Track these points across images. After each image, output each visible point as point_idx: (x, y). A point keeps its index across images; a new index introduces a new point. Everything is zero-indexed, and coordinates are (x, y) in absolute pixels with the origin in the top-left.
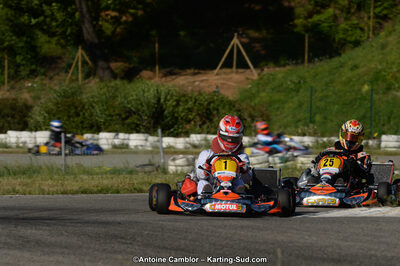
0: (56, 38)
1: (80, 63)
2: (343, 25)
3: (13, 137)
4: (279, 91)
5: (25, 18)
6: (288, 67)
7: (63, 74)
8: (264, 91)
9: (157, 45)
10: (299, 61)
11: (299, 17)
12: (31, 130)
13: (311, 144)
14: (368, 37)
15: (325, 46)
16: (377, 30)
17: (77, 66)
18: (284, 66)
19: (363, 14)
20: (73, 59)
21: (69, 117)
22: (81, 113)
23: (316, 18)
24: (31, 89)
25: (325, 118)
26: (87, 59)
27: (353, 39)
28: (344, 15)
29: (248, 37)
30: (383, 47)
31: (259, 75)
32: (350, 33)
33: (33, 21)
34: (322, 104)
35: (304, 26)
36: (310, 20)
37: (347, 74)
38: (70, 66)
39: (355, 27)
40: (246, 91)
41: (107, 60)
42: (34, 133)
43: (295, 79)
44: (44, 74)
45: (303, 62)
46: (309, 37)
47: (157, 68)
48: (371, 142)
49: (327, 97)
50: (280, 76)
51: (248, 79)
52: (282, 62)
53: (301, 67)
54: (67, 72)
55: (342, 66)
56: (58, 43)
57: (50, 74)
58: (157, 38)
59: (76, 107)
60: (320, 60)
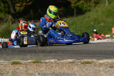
0: (2, 13)
1: (10, 20)
2: (85, 6)
6: (70, 18)
7: (5, 23)
9: (32, 14)
11: (73, 4)
14: (93, 9)
15: (80, 12)
16: (95, 7)
17: (9, 21)
19: (91, 2)
20: (8, 18)
21: (7, 34)
23: (77, 4)
25: (81, 32)
26: (12, 18)
27: (88, 9)
28: (85, 3)
30: (97, 11)
35: (74, 6)
37: (87, 19)
38: (7, 20)
39: (89, 6)
41: (18, 18)
43: (72, 21)
45: (74, 16)
46: (76, 10)
52: (68, 17)
53: (74, 18)
54: (7, 22)
55: (85, 17)
56: (4, 14)
57: (2, 23)
58: (32, 12)
59: (8, 31)
60: (79, 16)
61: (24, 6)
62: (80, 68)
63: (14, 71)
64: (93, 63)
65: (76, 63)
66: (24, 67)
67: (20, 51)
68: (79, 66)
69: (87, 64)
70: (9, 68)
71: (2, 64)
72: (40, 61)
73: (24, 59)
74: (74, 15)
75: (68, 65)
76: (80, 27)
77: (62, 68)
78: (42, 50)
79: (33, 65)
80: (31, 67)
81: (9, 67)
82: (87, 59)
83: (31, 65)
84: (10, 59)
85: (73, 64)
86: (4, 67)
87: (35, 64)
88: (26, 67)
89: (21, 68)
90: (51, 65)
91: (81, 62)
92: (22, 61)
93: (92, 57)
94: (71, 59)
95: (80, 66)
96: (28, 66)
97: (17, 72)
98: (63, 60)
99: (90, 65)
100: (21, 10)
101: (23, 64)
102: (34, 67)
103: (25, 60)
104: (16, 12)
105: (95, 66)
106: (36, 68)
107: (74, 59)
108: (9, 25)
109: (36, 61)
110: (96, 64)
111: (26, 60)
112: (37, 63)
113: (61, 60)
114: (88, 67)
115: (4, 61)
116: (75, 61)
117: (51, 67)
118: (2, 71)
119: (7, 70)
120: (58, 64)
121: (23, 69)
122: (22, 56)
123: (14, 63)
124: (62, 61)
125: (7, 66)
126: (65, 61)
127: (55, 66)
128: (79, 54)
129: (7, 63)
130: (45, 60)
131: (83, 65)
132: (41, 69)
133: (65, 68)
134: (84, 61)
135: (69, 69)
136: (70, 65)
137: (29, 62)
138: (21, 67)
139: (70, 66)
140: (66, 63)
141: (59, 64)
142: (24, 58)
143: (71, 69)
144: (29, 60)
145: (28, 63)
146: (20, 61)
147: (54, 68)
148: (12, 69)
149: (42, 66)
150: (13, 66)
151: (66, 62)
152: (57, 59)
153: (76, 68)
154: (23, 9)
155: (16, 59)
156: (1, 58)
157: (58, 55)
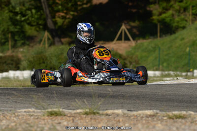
0: (34, 28)
2: (177, 19)
3: (12, 74)
4: (145, 52)
5: (18, 17)
6: (150, 40)
7: (38, 45)
8: (138, 51)
11: (155, 15)
12: (21, 70)
13: (159, 75)
14: (189, 24)
15: (168, 29)
16: (193, 21)
17: (45, 41)
18: (147, 39)
19: (187, 13)
20: (43, 37)
22: (46, 62)
23: (163, 16)
24: (22, 52)
25: (168, 64)
26: (50, 37)
27: (182, 25)
28: (177, 14)
29: (130, 25)
31: (135, 44)
32: (180, 23)
33: (23, 19)
34: (166, 57)
35: (158, 20)
36: (160, 17)
37: (179, 42)
38: (41, 40)
39: (183, 20)
40: (129, 52)
41: (60, 37)
43: (153, 45)
44: (28, 45)
45: (157, 37)
46: (160, 25)
48: (189, 74)
49: (169, 54)
50: (146, 44)
51: (130, 46)
54: (40, 43)
55: (176, 38)
57: (32, 45)
59: (43, 59)
60: (166, 36)
61: (71, 17)
62: (167, 125)
63: (52, 127)
64: (190, 118)
65: (159, 116)
66: (70, 121)
67: (62, 94)
68: (164, 123)
69: (178, 119)
70: (43, 122)
71: (32, 114)
73: (69, 108)
74: (157, 34)
75: (146, 120)
76: (166, 55)
78: (101, 93)
79: (85, 117)
80: (82, 121)
82: (178, 110)
83: (81, 119)
85: (155, 119)
86: (36, 121)
87: (89, 116)
88: (73, 120)
89: (65, 123)
90: (117, 119)
91: (169, 115)
92: (66, 111)
93: (187, 107)
94: (151, 109)
95: (166, 122)
96: (77, 119)
98: (137, 111)
99: (183, 121)
100: (65, 23)
101: (69, 115)
102: (86, 122)
103: (71, 109)
104: (57, 27)
105: (192, 123)
106: (90, 123)
107: (156, 109)
108: (45, 47)
109: (91, 112)
110: (195, 120)
111: (74, 110)
112: (92, 115)
113: (134, 111)
114: (180, 124)
115: (36, 110)
116: (157, 113)
117: (117, 123)
118: (31, 126)
119: (41, 126)
120: (128, 118)
121: (68, 125)
122: (66, 102)
123: (51, 114)
124: (135, 113)
125: (40, 119)
126: (140, 112)
127: (122, 120)
128: (165, 101)
129: (40, 113)
130: (107, 110)
131: (171, 120)
133: (140, 125)
134: (173, 114)
135: (148, 127)
136: (148, 120)
137: (77, 113)
138: (64, 121)
139: (150, 121)
140: (142, 117)
141: (130, 117)
142: (69, 105)
143: (151, 127)
144: (78, 109)
145: (76, 115)
146: (63, 111)
147: (121, 124)
148: (49, 124)
149: (101, 120)
150: (51, 119)
151: (142, 115)
152: (126, 109)
153: (159, 126)
154: (69, 22)
156: (30, 103)
157: (128, 102)
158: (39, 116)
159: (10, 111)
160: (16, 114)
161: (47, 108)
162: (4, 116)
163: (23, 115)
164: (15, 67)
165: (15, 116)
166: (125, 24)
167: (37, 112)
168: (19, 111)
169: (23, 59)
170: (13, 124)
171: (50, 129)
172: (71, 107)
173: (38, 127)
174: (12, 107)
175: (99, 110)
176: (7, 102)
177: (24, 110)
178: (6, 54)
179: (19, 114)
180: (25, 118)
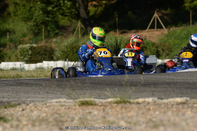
0: (67, 18)
1: (79, 29)
4: (178, 39)
6: (182, 27)
7: (71, 35)
8: (171, 39)
9: (117, 19)
10: (188, 24)
11: (187, 3)
12: (55, 61)
18: (181, 26)
20: (76, 26)
21: (73, 53)
23: (196, 2)
24: (56, 42)
26: (83, 26)
29: (162, 13)
31: (168, 31)
33: (55, 9)
35: (190, 7)
36: (192, 4)
38: (74, 30)
40: (162, 39)
42: (56, 62)
43: (185, 32)
44: (62, 35)
46: (192, 12)
47: (117, 30)
50: (178, 31)
51: (162, 34)
52: (179, 25)
53: (188, 27)
54: (73, 33)
56: (68, 19)
57: (65, 35)
58: (117, 15)
61: (103, 6)
63: (82, 117)
65: (189, 103)
66: (100, 110)
67: (94, 83)
68: (195, 110)
70: (74, 112)
71: (63, 104)
72: (129, 100)
73: (100, 97)
75: (176, 108)
77: (165, 112)
78: (132, 82)
79: (116, 106)
80: (113, 110)
81: (75, 109)
83: (112, 108)
84: (76, 96)
85: (186, 107)
86: (67, 111)
87: (120, 105)
88: (104, 110)
89: (96, 113)
90: (147, 107)
92: (97, 101)
94: (181, 97)
96: (108, 108)
97: (87, 120)
98: (167, 99)
100: (98, 12)
101: (100, 104)
102: (117, 111)
106: (120, 112)
108: (78, 37)
109: (122, 100)
111: (105, 99)
112: (123, 104)
113: (165, 99)
115: (67, 101)
116: (187, 101)
117: (147, 111)
119: (71, 116)
120: (158, 106)
121: (98, 114)
122: (98, 92)
123: (83, 104)
124: (165, 101)
125: (72, 109)
126: (171, 100)
127: (153, 108)
128: (196, 88)
129: (71, 102)
130: (138, 98)
132: (130, 114)
135: (177, 115)
136: (179, 108)
137: (109, 102)
138: (94, 110)
140: (173, 105)
141: (160, 105)
142: (100, 95)
143: (180, 114)
145: (107, 104)
146: (94, 101)
147: (152, 112)
148: (79, 114)
149: (132, 109)
150: (82, 109)
151: (172, 103)
152: (157, 97)
153: (189, 113)
154: (101, 11)
155: (87, 96)
156: (62, 94)
157: (159, 89)
158: (70, 106)
159: (42, 101)
160: (48, 105)
161: (79, 98)
162: (36, 107)
163: (55, 105)
164: (49, 58)
165: (47, 107)
166: (157, 12)
167: (69, 102)
168: (51, 101)
169: (56, 49)
170: (44, 115)
171: (80, 119)
172: (102, 97)
173: (68, 117)
174: (44, 98)
175: (130, 98)
176: (39, 93)
177: (55, 100)
178: (39, 45)
179: (51, 104)
180: (56, 108)
